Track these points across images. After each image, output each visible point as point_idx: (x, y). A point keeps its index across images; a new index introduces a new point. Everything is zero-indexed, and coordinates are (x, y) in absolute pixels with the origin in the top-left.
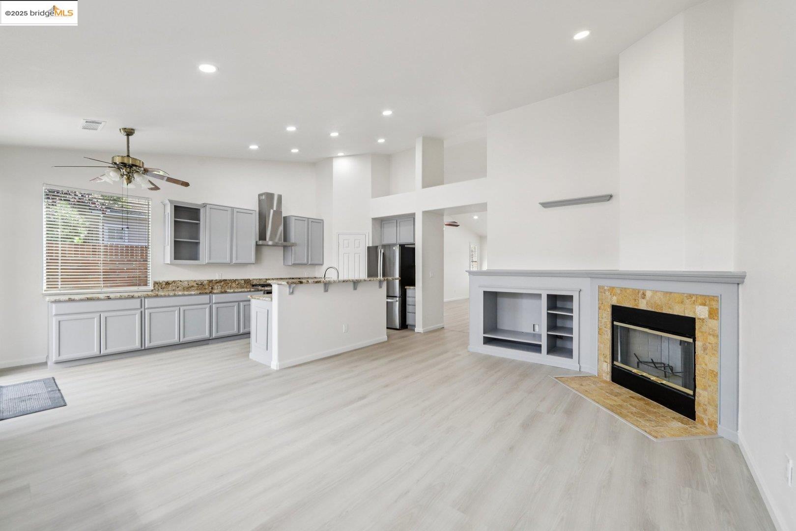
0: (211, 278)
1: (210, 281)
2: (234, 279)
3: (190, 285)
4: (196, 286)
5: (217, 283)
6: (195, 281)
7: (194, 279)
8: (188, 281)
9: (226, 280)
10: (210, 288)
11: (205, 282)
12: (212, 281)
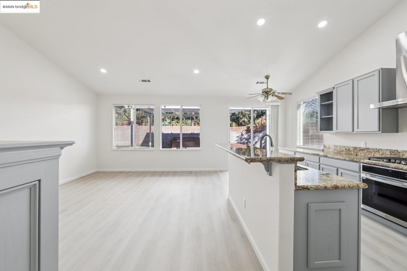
0: (356, 146)
1: (355, 148)
2: (378, 148)
3: (342, 150)
4: (345, 151)
5: (360, 150)
6: (344, 147)
7: (344, 145)
8: (340, 146)
9: (369, 149)
10: (355, 154)
11: (351, 149)
12: (356, 148)
